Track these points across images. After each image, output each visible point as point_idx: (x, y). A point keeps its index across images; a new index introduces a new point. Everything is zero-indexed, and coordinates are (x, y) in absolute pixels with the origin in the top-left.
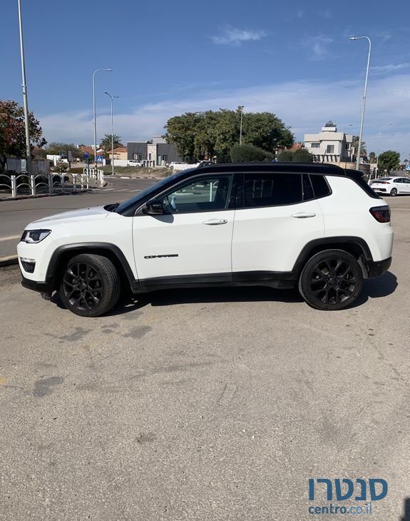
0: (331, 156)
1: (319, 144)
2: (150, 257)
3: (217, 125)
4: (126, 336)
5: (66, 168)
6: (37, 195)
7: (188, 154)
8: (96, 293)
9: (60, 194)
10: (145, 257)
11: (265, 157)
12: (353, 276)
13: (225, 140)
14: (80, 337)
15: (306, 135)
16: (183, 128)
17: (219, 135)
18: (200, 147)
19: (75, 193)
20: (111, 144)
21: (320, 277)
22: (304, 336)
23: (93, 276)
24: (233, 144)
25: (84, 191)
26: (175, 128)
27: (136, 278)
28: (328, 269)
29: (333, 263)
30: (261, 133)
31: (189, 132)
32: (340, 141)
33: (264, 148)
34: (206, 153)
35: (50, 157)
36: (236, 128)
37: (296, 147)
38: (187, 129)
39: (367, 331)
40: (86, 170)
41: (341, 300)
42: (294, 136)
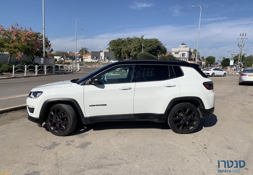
0: (184, 58)
1: (178, 53)
2: (92, 106)
3: (132, 44)
4: (78, 147)
5: (62, 62)
6: (48, 74)
7: (118, 57)
8: (64, 124)
9: (58, 74)
10: (90, 106)
11: (154, 58)
12: (195, 117)
13: (135, 50)
14: (53, 148)
15: (172, 49)
16: (116, 45)
17: (133, 48)
18: (124, 54)
19: (65, 74)
20: (84, 52)
21: (179, 117)
22: (170, 149)
23: (63, 115)
24: (139, 52)
25: (69, 73)
26: (113, 45)
27: (85, 116)
28: (182, 112)
29: (185, 110)
30: (151, 48)
31: (119, 47)
32: (188, 51)
33: (153, 54)
34: (127, 56)
35: (55, 57)
36: (140, 45)
37: (168, 54)
38: (118, 45)
39: (203, 145)
40: (71, 63)
41: (189, 128)
42: (167, 49)
